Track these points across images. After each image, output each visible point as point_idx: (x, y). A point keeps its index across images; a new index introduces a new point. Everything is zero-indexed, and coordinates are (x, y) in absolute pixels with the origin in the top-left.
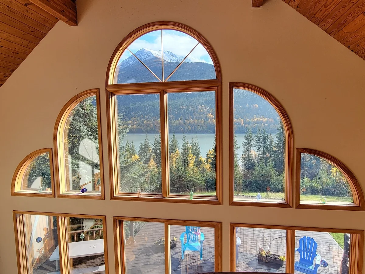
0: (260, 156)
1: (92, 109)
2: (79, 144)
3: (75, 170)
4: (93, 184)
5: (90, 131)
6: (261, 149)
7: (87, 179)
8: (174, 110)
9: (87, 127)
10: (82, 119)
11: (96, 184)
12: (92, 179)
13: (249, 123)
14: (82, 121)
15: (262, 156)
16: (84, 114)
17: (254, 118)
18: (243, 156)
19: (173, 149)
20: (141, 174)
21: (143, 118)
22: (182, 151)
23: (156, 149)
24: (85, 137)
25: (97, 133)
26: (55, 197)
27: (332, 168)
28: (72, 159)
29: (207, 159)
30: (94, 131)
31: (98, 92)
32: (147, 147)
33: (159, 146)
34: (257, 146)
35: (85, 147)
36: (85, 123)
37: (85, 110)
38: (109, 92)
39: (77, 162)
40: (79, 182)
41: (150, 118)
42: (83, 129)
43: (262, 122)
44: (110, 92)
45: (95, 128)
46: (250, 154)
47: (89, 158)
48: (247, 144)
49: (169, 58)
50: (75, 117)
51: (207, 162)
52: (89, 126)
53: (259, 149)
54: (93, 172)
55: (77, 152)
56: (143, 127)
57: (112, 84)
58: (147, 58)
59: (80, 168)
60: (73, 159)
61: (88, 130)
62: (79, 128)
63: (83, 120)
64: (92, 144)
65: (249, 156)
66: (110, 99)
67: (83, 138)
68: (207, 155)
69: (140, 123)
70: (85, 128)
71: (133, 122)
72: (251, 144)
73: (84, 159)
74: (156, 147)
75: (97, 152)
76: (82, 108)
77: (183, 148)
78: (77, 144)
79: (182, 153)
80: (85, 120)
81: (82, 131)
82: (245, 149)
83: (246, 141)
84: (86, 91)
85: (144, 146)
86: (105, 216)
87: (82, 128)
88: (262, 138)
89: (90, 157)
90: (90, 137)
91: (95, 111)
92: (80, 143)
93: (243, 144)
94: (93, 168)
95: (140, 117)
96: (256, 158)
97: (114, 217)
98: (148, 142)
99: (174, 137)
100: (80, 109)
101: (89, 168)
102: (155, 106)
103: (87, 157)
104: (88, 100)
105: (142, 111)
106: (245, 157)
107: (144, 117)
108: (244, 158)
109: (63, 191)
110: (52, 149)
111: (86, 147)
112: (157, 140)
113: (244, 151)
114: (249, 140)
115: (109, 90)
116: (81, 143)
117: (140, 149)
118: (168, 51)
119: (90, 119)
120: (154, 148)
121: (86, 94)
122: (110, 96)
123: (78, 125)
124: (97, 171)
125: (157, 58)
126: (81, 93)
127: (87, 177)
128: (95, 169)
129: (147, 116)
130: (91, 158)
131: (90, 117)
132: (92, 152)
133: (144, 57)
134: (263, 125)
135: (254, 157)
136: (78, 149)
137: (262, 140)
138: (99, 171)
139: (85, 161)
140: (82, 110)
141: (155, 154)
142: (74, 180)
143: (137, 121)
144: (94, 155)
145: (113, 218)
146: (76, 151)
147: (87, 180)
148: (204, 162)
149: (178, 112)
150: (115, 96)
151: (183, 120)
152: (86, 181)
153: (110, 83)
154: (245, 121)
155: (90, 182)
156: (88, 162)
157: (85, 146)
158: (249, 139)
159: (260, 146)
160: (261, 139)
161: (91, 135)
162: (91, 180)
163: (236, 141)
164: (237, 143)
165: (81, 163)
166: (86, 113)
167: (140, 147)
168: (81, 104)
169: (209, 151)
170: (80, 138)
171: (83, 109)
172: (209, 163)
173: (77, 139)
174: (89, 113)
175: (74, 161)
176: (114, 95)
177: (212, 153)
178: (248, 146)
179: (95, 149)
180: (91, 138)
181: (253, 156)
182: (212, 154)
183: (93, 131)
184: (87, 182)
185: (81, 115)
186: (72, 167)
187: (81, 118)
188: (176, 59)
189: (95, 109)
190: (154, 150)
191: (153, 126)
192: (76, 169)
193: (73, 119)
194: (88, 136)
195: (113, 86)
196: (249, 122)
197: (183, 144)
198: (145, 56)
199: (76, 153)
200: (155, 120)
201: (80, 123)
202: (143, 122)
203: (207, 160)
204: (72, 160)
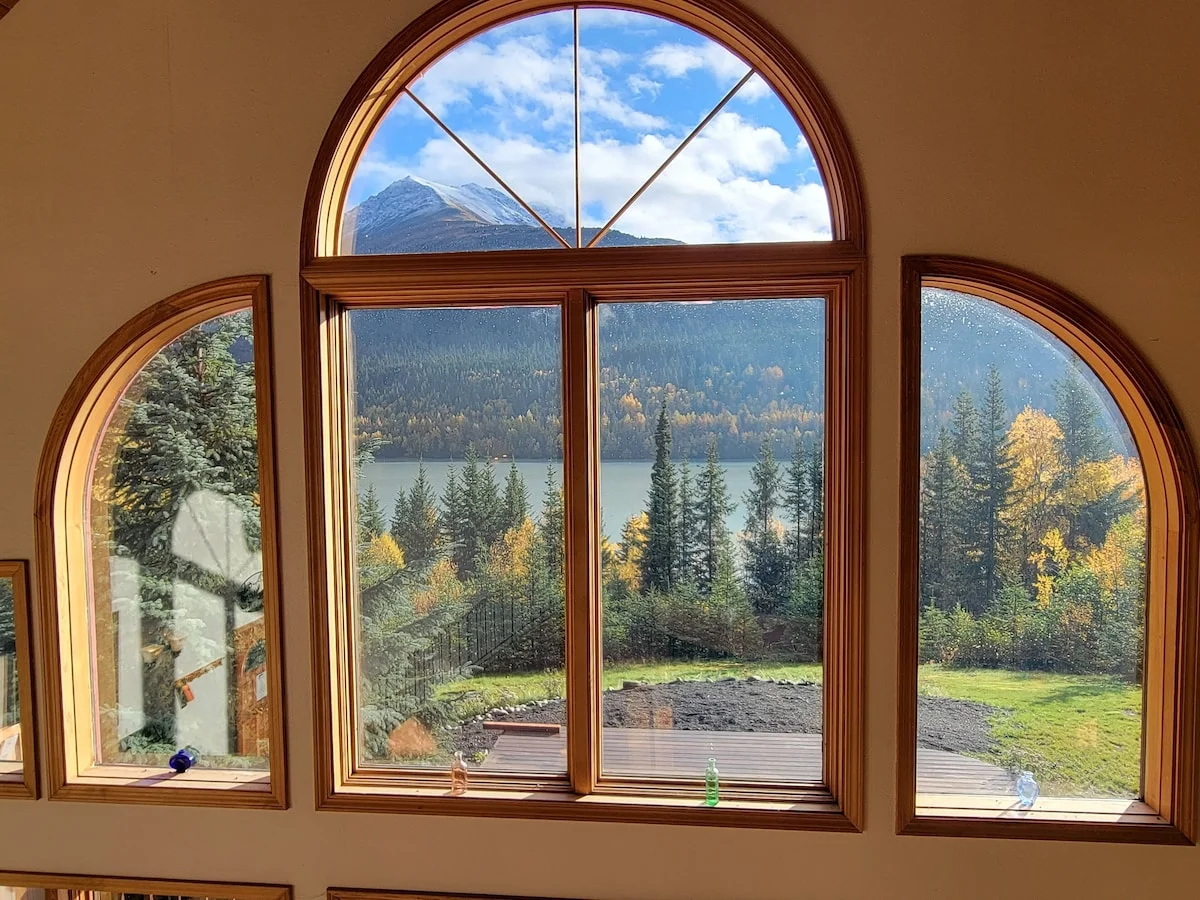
0: (802, 535)
1: (230, 373)
2: (174, 514)
3: (154, 618)
4: (228, 667)
5: (218, 458)
6: (805, 514)
7: (204, 652)
8: (510, 381)
9: (209, 446)
10: (188, 414)
11: (244, 666)
12: (225, 653)
13: (753, 427)
14: (189, 420)
15: (806, 536)
16: (197, 394)
17: (769, 410)
18: (747, 538)
19: (511, 515)
20: (420, 622)
21: (405, 409)
22: (544, 522)
23: (453, 512)
24: (197, 485)
25: (248, 468)
26: (39, 796)
27: (1039, 578)
28: (142, 573)
29: (624, 545)
30: (235, 459)
31: (261, 291)
32: (421, 507)
33: (463, 504)
34: (793, 505)
35: (198, 525)
36: (199, 430)
37: (200, 379)
38: (318, 292)
39: (164, 586)
40: (172, 666)
41: (430, 409)
42: (192, 452)
43: (794, 424)
44: (324, 291)
45: (239, 447)
46: (770, 531)
47: (213, 568)
48: (762, 498)
49: (495, 210)
50: (159, 407)
51: (625, 558)
52: (218, 439)
53: (799, 513)
54: (230, 622)
55: (166, 544)
56: (405, 438)
57: (330, 254)
58: (421, 207)
59: (179, 612)
60: (148, 573)
61: (212, 458)
62: (176, 451)
63: (193, 417)
64: (227, 511)
65: (767, 537)
66: (323, 326)
67: (191, 488)
68: (624, 534)
69: (394, 424)
70: (200, 449)
71: (373, 420)
72: (773, 496)
73: (192, 573)
74: (452, 507)
75: (247, 540)
76: (188, 372)
77: (545, 509)
78: (166, 514)
79: (544, 529)
80: (201, 418)
81: (187, 462)
82: (753, 514)
83: (756, 488)
84: (204, 286)
85: (413, 502)
86: (290, 887)
87: (185, 449)
88: (808, 476)
89: (219, 566)
90: (219, 485)
91: (246, 384)
92: (176, 512)
93: (746, 499)
94: (229, 608)
95: (395, 404)
96: (789, 543)
97: (332, 892)
98: (425, 489)
99: (513, 475)
100: (181, 372)
101: (215, 605)
102: (447, 369)
103: (207, 564)
104: (214, 337)
105: (403, 383)
106: (752, 540)
107: (409, 404)
108: (749, 545)
109: (82, 763)
110: (26, 562)
111: (204, 523)
112: (458, 481)
113: (751, 523)
114: (765, 485)
115: (320, 281)
116: (184, 508)
117: (397, 512)
118: (490, 190)
119: (222, 414)
120: (447, 509)
121: (201, 300)
122: (323, 315)
123: (170, 437)
124: (244, 618)
125: (456, 211)
126: (178, 296)
127: (207, 647)
128: (237, 608)
129: (419, 401)
130: (224, 566)
131: (223, 406)
132: (228, 541)
133: (410, 206)
134: (800, 435)
135: (782, 540)
136: (170, 534)
137: (808, 485)
138: (257, 617)
139: (198, 577)
140: (189, 379)
141: (447, 531)
142: (149, 659)
143: (386, 416)
144: (233, 554)
145: (329, 895)
146: (160, 541)
147: (205, 657)
148: (616, 557)
149: (522, 389)
150: (346, 315)
151: (539, 416)
152: (203, 661)
153: (325, 248)
154: (743, 421)
155: (220, 663)
156: (210, 581)
157: (200, 520)
158: (764, 479)
159: (802, 505)
160: (806, 482)
161: (224, 477)
162: (223, 653)
163: (724, 488)
164: (726, 493)
165: (182, 591)
166: (204, 391)
167: (398, 507)
168: (187, 357)
169: (630, 520)
170: (181, 487)
171: (192, 373)
172: (633, 561)
173: (168, 492)
174: (217, 390)
175: (151, 583)
176: (342, 307)
177: (643, 526)
178: (762, 504)
179: (238, 531)
180: (226, 488)
181: (781, 537)
182: (643, 532)
183: (232, 462)
184: (204, 664)
185: (186, 397)
186: (142, 609)
187: (184, 407)
188: (517, 215)
189: (241, 374)
190: (446, 516)
191: (439, 436)
192: (157, 613)
193: (150, 415)
194: (212, 479)
195: (336, 264)
196: (756, 424)
197: (546, 498)
198: (414, 202)
199: (160, 548)
200: (445, 414)
201: (179, 428)
202: (405, 420)
203: (626, 551)
204: (144, 579)
